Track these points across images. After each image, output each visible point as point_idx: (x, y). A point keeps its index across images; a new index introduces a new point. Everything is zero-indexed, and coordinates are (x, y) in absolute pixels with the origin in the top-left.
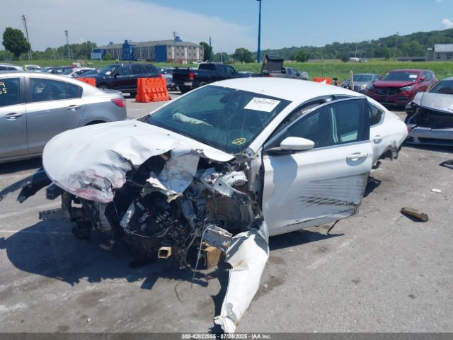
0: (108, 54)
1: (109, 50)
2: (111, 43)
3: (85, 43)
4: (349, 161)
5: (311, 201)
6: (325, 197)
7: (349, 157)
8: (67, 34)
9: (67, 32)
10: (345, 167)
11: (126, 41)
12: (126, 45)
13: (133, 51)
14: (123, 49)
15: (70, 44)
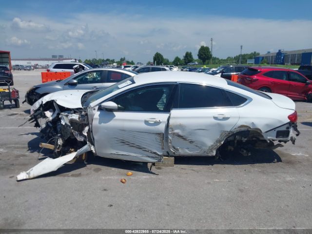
0: (265, 60)
1: (266, 57)
2: (269, 52)
3: (252, 53)
4: (146, 122)
5: (123, 142)
6: (132, 142)
7: (147, 120)
8: (241, 48)
9: (242, 46)
10: (143, 126)
11: (280, 51)
12: (279, 53)
13: (284, 57)
14: (276, 56)
15: (243, 54)
